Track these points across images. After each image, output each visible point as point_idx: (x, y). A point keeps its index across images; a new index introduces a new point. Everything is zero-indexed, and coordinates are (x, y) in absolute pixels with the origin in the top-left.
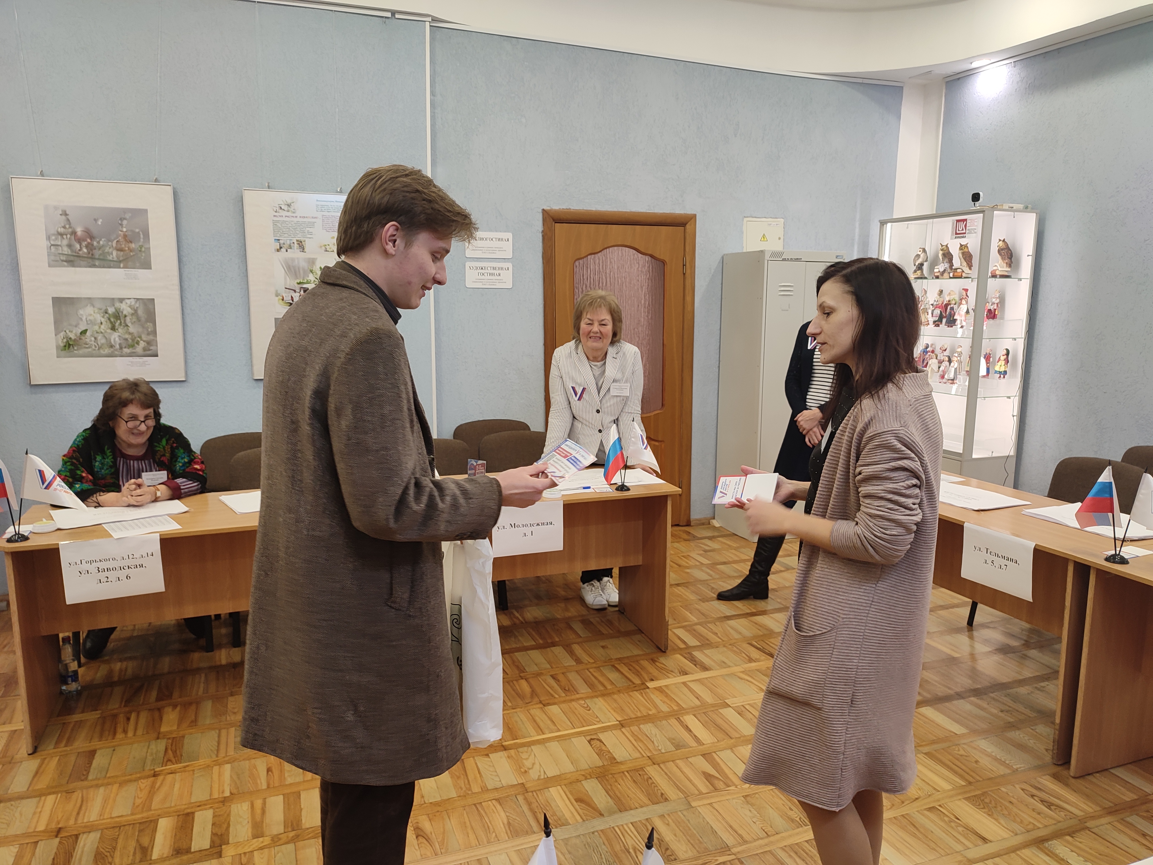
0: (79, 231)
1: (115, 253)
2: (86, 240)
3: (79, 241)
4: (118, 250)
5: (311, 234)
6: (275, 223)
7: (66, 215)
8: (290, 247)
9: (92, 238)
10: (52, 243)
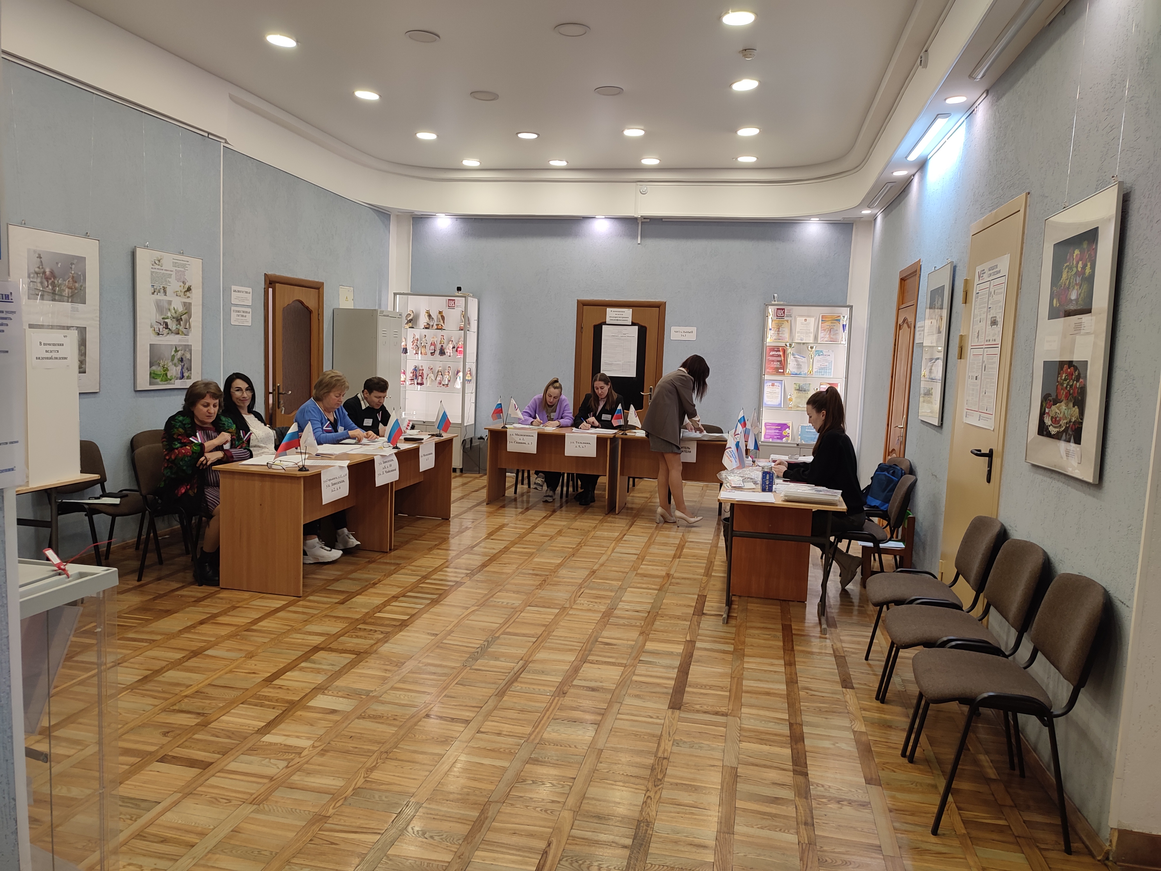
0: (48, 271)
1: (67, 290)
2: (51, 279)
3: (47, 279)
4: (69, 288)
5: (169, 282)
6: (152, 272)
7: (41, 258)
8: (159, 292)
9: (55, 277)
10: (32, 280)
